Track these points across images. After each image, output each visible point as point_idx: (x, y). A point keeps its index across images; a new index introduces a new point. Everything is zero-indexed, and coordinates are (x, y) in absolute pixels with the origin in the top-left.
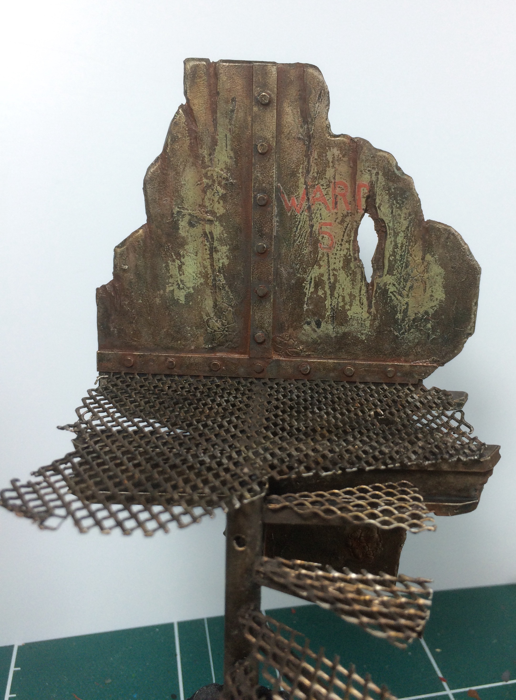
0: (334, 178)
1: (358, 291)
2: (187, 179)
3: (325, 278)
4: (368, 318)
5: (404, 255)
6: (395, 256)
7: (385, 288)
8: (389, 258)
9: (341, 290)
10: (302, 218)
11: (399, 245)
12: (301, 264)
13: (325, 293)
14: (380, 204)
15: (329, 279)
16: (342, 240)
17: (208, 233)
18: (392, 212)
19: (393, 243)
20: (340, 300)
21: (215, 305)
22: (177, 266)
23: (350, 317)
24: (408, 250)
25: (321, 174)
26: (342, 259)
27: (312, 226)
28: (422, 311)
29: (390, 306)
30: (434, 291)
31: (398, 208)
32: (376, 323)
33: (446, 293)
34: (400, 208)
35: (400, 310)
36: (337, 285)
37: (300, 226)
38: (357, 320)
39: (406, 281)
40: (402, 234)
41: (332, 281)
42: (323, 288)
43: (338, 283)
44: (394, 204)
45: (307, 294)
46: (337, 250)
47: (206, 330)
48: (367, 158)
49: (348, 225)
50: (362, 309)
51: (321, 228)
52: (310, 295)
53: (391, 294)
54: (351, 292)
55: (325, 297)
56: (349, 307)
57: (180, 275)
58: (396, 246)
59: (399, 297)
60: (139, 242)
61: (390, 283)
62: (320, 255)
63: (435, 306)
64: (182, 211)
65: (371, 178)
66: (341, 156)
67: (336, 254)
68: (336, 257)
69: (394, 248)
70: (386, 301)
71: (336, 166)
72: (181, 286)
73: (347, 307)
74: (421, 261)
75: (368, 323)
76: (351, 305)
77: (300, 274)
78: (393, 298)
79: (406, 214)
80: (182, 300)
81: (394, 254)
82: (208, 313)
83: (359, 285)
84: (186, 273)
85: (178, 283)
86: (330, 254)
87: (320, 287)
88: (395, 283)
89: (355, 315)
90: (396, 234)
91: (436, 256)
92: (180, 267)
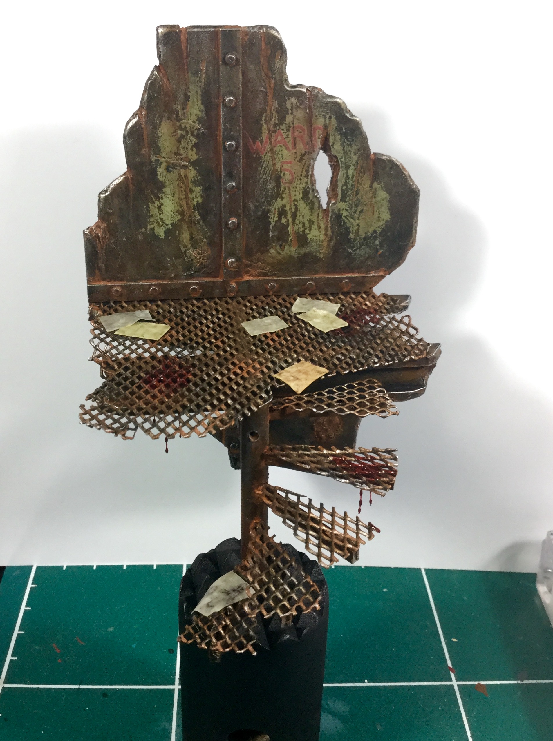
0: (293, 123)
1: (316, 218)
2: (163, 131)
3: (287, 208)
4: (325, 239)
5: (355, 184)
6: (347, 186)
7: (339, 213)
8: (342, 189)
9: (301, 217)
10: (266, 159)
11: (350, 177)
12: (266, 198)
13: (288, 221)
14: (333, 143)
15: (291, 209)
16: (301, 175)
17: (183, 176)
18: (344, 149)
19: (345, 175)
20: (301, 225)
21: (191, 238)
22: (156, 206)
23: (309, 240)
24: (358, 180)
25: (282, 119)
26: (301, 192)
27: (274, 165)
28: (371, 230)
29: (344, 228)
30: (381, 213)
31: (348, 145)
32: (332, 243)
33: (391, 214)
34: (350, 145)
35: (353, 231)
36: (298, 213)
37: (264, 166)
38: (316, 242)
39: (357, 206)
40: (352, 167)
41: (293, 210)
42: (286, 217)
43: (298, 212)
44: (345, 142)
45: (272, 222)
46: (297, 184)
47: (184, 259)
48: (322, 104)
49: (306, 162)
50: (320, 232)
51: (283, 166)
52: (274, 223)
53: (344, 218)
54: (310, 218)
55: (288, 224)
56: (308, 232)
57: (160, 214)
58: (347, 177)
59: (351, 220)
60: (121, 188)
61: (343, 209)
62: (282, 189)
63: (382, 225)
64: (160, 159)
65: (325, 121)
66: (298, 104)
67: (296, 187)
68: (297, 190)
69: (346, 180)
70: (341, 224)
71: (295, 113)
72: (161, 223)
73: (307, 231)
74: (369, 188)
75: (325, 244)
76: (310, 230)
77: (266, 207)
78: (346, 221)
79: (355, 150)
80: (162, 235)
81: (346, 184)
82: (185, 245)
83: (317, 212)
84: (164, 212)
85: (158, 222)
86: (291, 188)
87: (283, 216)
88: (348, 209)
89: (314, 238)
90: (348, 168)
91: (382, 184)
92: (159, 208)
